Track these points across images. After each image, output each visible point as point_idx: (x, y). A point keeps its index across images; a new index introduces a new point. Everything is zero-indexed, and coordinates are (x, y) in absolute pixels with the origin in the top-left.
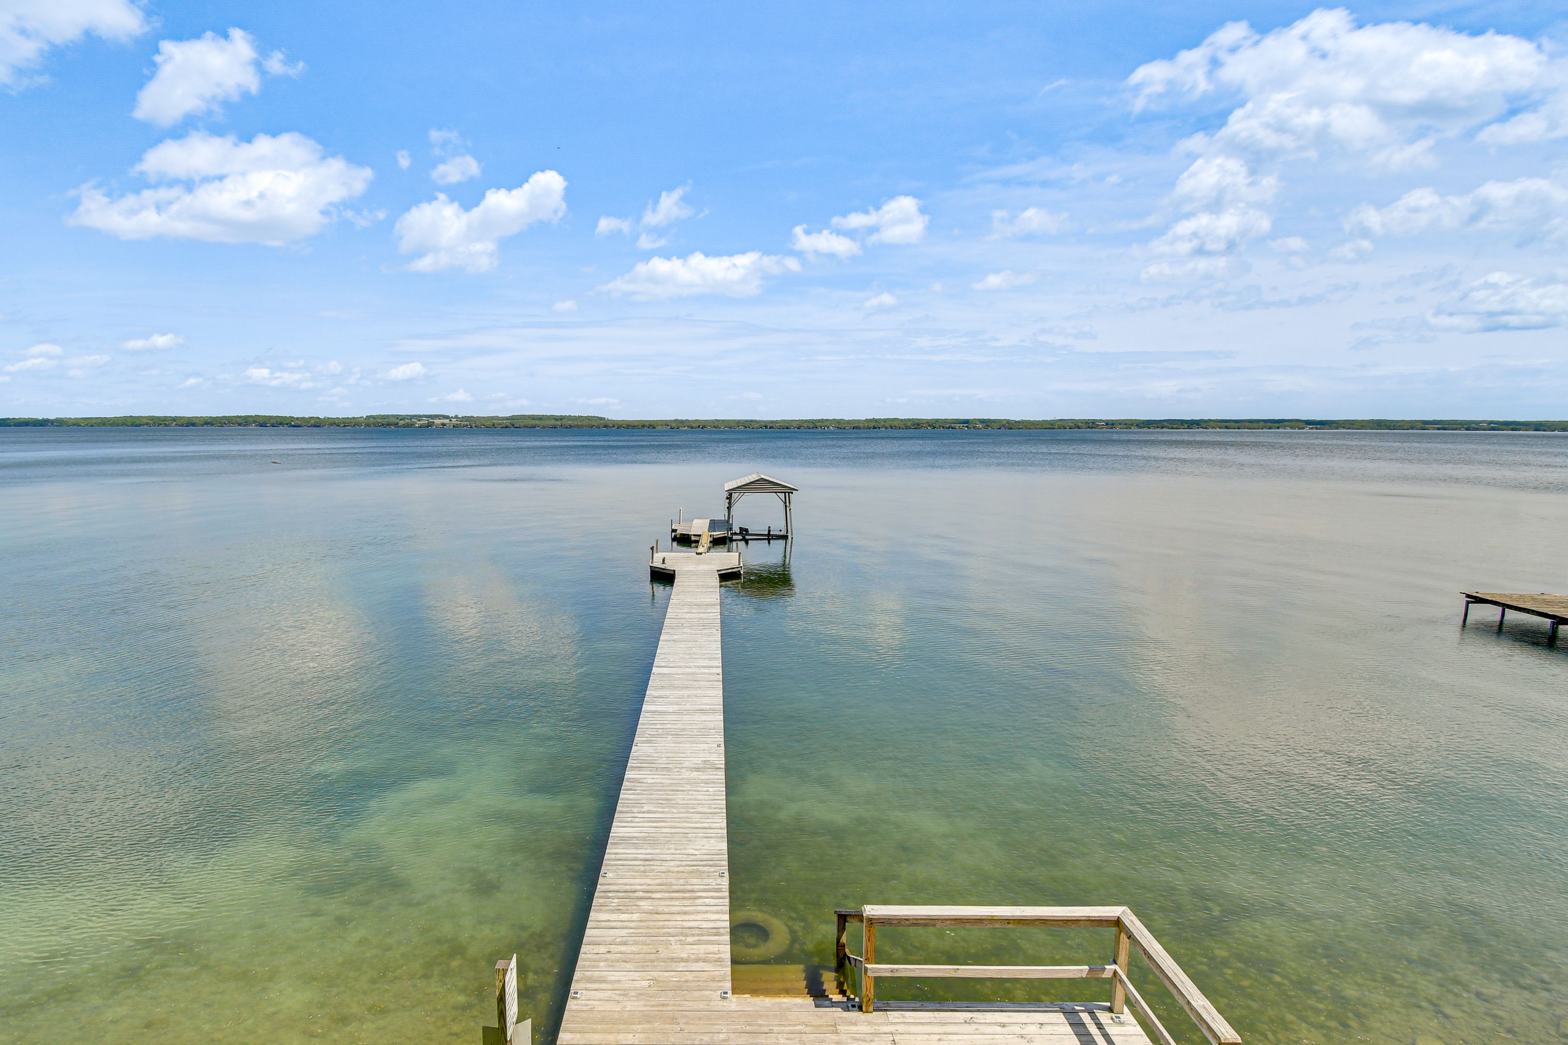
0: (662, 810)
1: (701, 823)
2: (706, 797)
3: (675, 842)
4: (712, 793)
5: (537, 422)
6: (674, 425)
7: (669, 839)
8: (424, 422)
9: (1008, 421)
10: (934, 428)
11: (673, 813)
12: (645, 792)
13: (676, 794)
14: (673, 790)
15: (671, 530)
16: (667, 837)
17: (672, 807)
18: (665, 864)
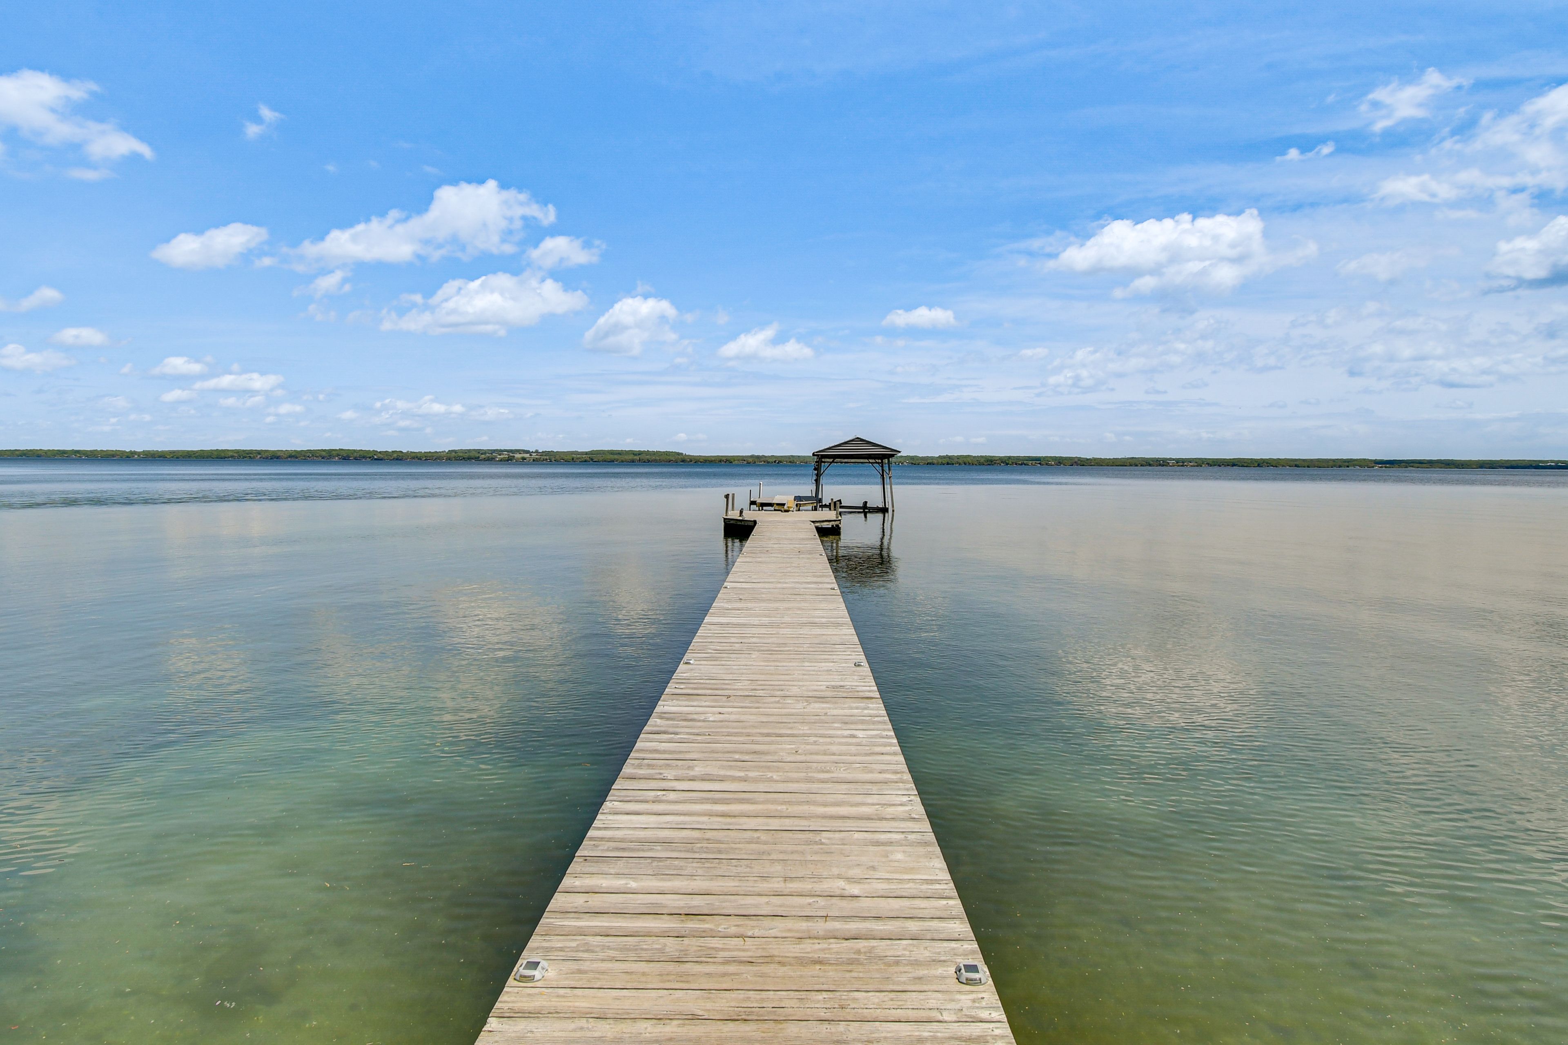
0: (742, 774)
1: (852, 806)
2: (853, 749)
3: (781, 857)
4: (864, 741)
5: (616, 457)
6: (750, 460)
7: (765, 847)
8: (505, 456)
9: (1079, 459)
10: (1007, 464)
11: (771, 780)
12: (699, 738)
13: (778, 743)
14: (768, 735)
15: (749, 502)
16: (758, 841)
17: (769, 767)
18: (751, 928)
